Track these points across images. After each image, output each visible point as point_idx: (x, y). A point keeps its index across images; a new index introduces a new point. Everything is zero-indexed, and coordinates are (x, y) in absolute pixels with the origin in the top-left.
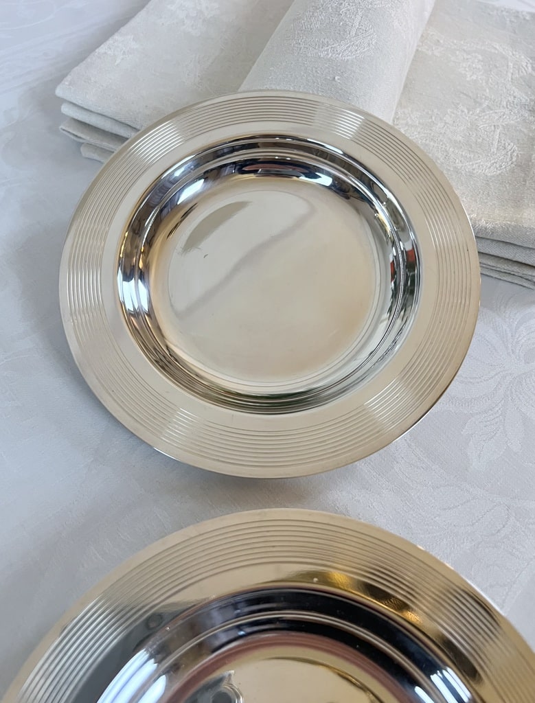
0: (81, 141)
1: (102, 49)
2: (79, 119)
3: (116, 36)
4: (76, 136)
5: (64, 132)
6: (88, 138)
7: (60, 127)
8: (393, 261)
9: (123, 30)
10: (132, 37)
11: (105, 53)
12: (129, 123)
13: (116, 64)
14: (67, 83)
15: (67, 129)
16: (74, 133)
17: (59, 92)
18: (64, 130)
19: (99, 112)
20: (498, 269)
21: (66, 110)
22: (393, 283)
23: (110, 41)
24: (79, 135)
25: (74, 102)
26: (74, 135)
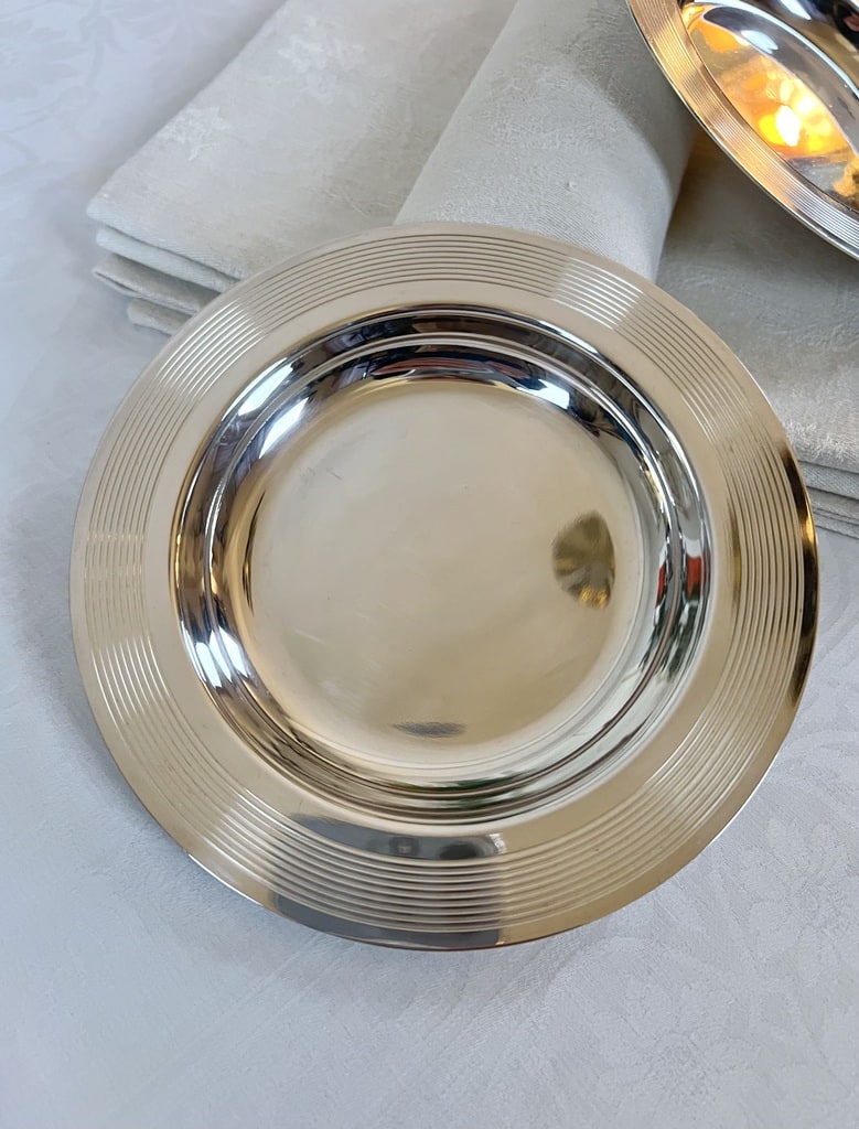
0: (129, 293)
1: (166, 133)
2: (128, 256)
3: (191, 110)
4: (121, 286)
5: (100, 278)
6: (141, 289)
7: (95, 270)
8: (665, 564)
9: (203, 96)
10: (218, 109)
11: (172, 140)
12: (212, 265)
13: (191, 158)
14: (105, 195)
15: (107, 274)
16: (120, 280)
17: (95, 210)
18: (100, 275)
19: (161, 245)
20: (852, 521)
21: (105, 240)
22: (659, 608)
23: (180, 118)
24: (127, 283)
25: (118, 228)
26: (117, 283)
